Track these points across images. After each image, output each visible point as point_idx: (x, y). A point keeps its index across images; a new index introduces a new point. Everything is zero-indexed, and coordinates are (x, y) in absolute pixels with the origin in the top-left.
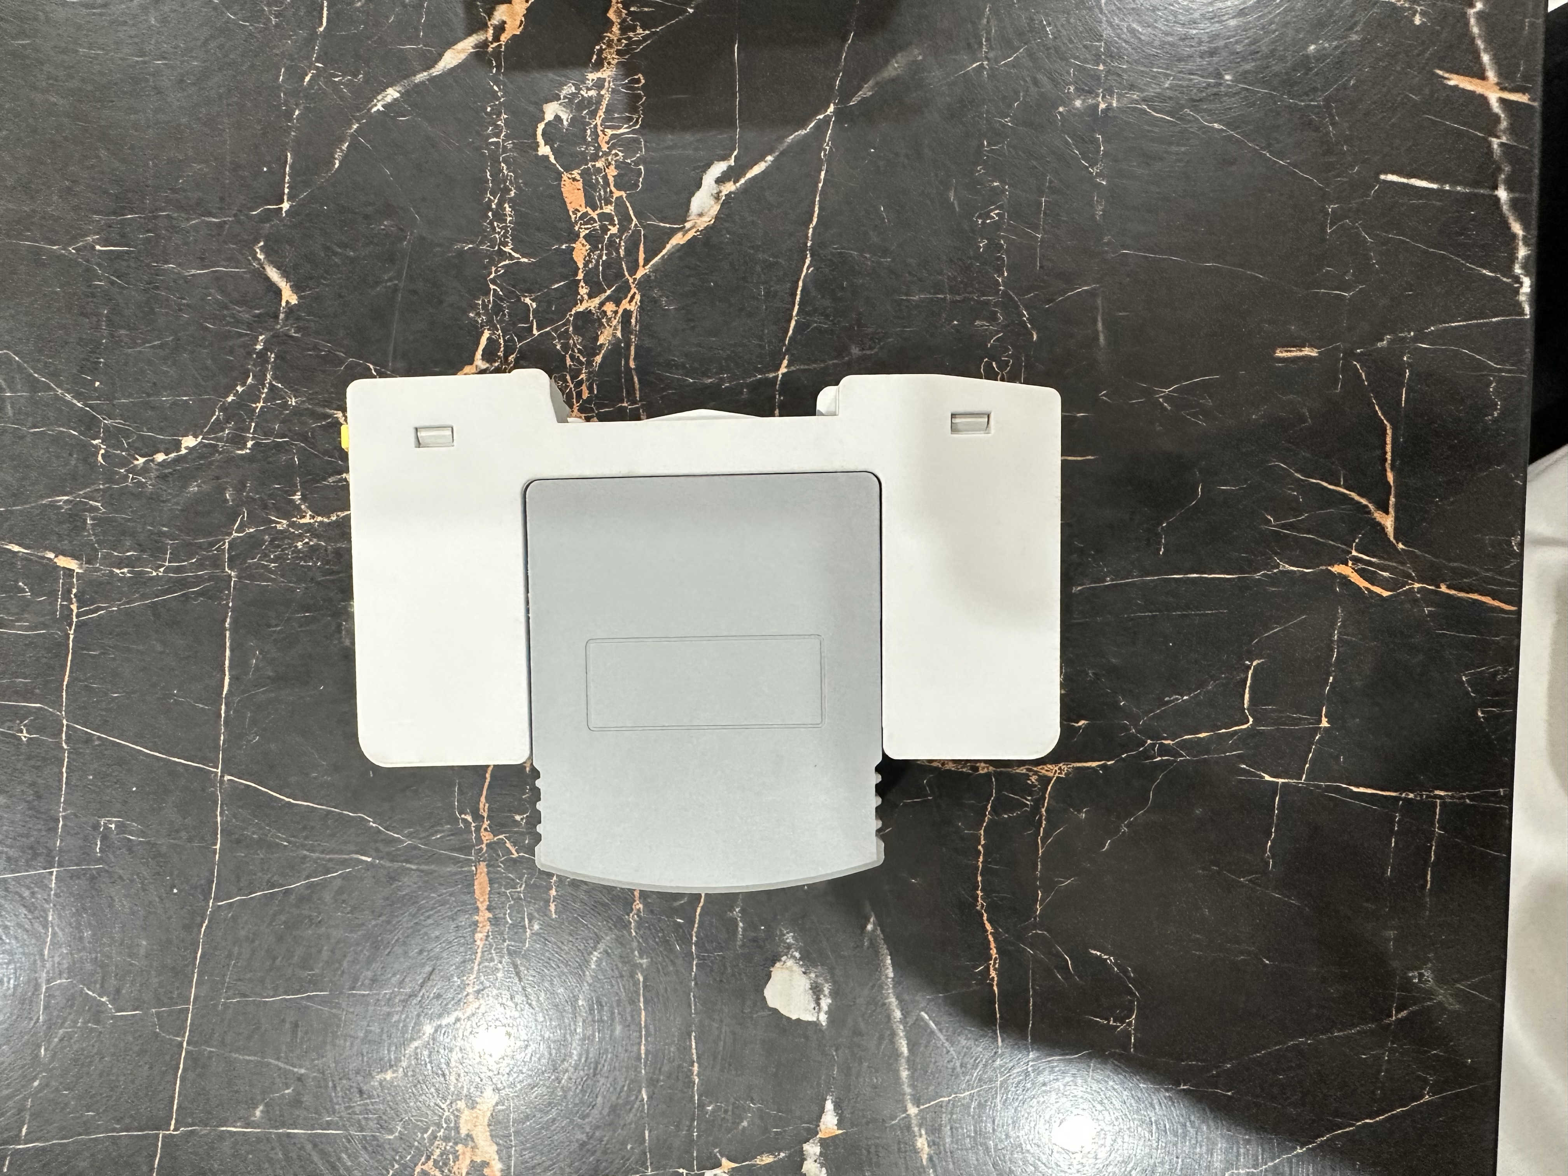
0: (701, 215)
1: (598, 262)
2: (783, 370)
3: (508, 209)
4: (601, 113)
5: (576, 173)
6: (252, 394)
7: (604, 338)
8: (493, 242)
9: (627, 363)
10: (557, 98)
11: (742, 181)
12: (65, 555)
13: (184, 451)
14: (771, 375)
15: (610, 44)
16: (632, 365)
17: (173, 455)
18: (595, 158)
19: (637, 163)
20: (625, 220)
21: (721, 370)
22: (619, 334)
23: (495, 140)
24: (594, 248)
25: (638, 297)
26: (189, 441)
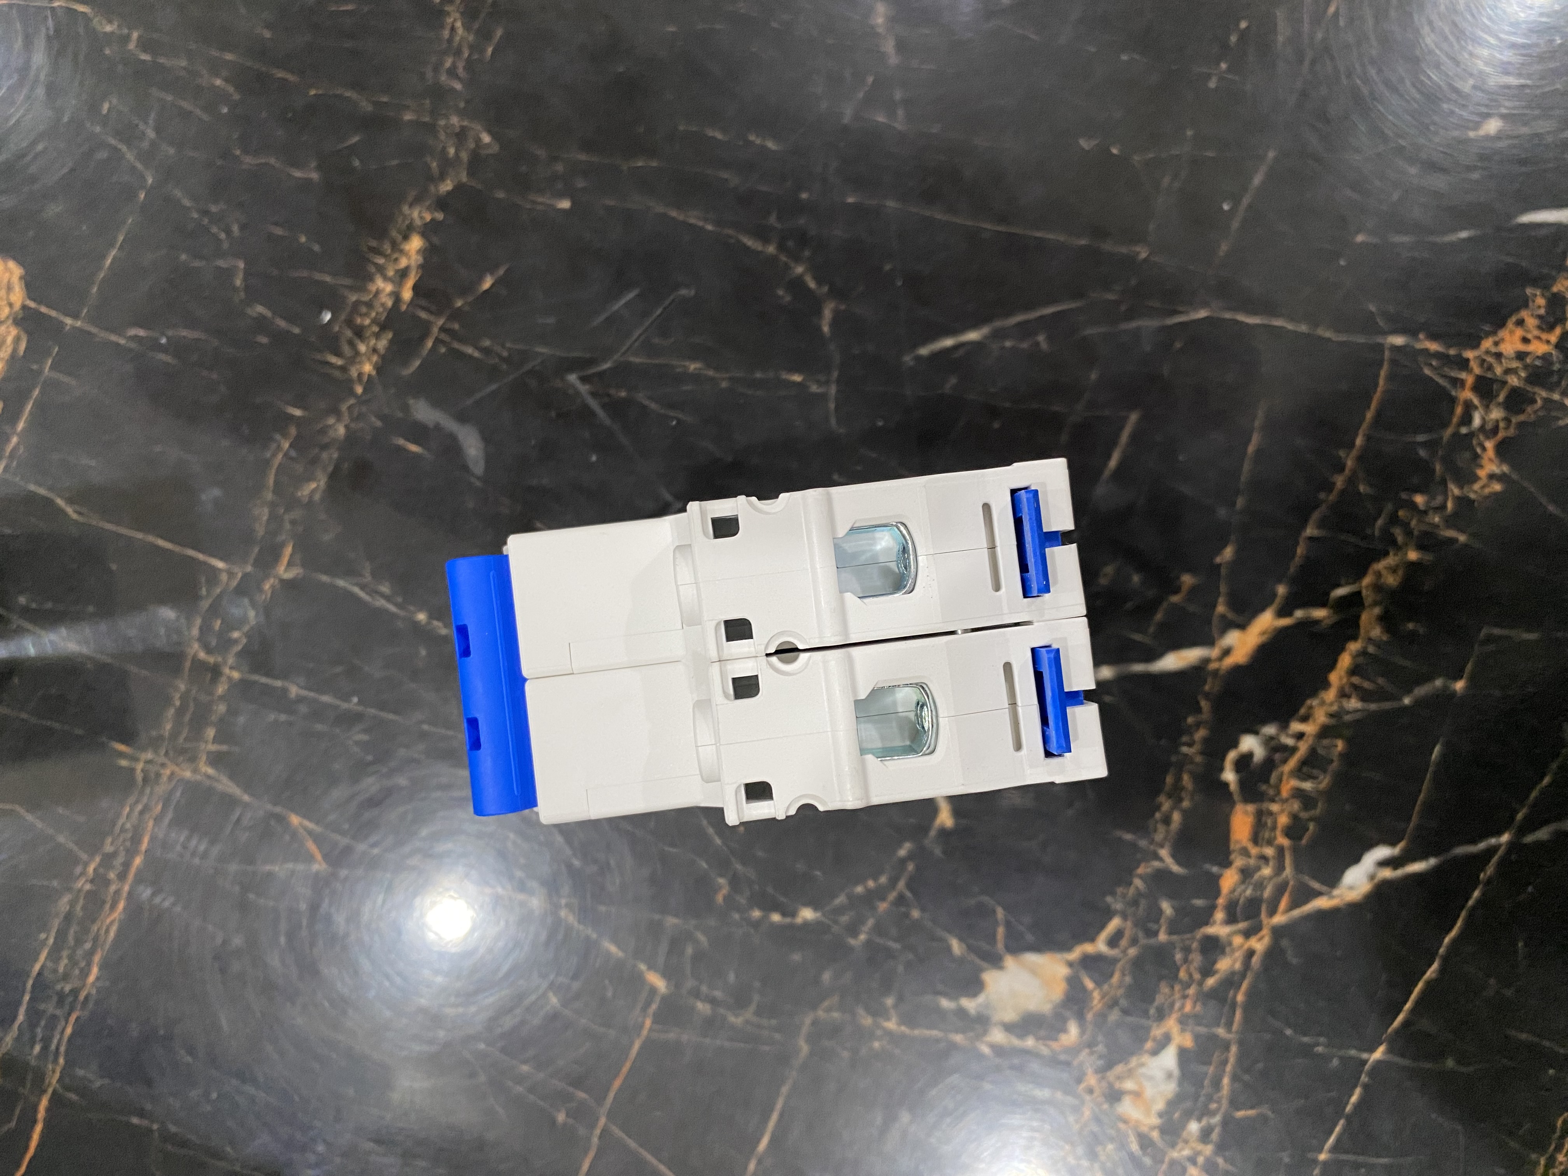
0: (1351, 888)
1: (1240, 895)
2: (1378, 1054)
3: (1176, 817)
4: (1293, 763)
5: (1251, 808)
6: (879, 894)
7: (1224, 965)
8: (1152, 841)
9: (1235, 996)
10: (1256, 733)
11: (1400, 872)
12: (656, 971)
13: (799, 920)
14: (1365, 1056)
15: (1323, 703)
16: (1240, 998)
17: (788, 920)
18: (1273, 800)
19: (1311, 819)
20: (1280, 868)
21: (1320, 1035)
22: (1238, 966)
23: (1185, 749)
24: (1243, 882)
25: (1267, 941)
26: (807, 914)
